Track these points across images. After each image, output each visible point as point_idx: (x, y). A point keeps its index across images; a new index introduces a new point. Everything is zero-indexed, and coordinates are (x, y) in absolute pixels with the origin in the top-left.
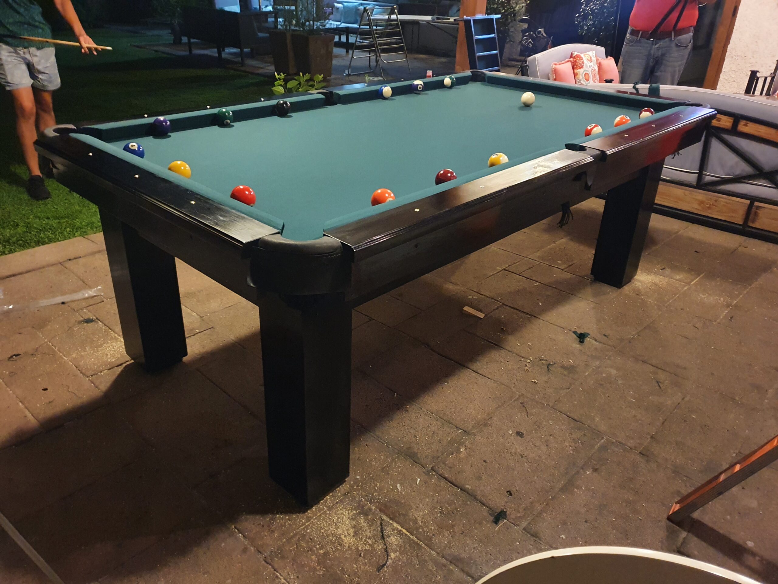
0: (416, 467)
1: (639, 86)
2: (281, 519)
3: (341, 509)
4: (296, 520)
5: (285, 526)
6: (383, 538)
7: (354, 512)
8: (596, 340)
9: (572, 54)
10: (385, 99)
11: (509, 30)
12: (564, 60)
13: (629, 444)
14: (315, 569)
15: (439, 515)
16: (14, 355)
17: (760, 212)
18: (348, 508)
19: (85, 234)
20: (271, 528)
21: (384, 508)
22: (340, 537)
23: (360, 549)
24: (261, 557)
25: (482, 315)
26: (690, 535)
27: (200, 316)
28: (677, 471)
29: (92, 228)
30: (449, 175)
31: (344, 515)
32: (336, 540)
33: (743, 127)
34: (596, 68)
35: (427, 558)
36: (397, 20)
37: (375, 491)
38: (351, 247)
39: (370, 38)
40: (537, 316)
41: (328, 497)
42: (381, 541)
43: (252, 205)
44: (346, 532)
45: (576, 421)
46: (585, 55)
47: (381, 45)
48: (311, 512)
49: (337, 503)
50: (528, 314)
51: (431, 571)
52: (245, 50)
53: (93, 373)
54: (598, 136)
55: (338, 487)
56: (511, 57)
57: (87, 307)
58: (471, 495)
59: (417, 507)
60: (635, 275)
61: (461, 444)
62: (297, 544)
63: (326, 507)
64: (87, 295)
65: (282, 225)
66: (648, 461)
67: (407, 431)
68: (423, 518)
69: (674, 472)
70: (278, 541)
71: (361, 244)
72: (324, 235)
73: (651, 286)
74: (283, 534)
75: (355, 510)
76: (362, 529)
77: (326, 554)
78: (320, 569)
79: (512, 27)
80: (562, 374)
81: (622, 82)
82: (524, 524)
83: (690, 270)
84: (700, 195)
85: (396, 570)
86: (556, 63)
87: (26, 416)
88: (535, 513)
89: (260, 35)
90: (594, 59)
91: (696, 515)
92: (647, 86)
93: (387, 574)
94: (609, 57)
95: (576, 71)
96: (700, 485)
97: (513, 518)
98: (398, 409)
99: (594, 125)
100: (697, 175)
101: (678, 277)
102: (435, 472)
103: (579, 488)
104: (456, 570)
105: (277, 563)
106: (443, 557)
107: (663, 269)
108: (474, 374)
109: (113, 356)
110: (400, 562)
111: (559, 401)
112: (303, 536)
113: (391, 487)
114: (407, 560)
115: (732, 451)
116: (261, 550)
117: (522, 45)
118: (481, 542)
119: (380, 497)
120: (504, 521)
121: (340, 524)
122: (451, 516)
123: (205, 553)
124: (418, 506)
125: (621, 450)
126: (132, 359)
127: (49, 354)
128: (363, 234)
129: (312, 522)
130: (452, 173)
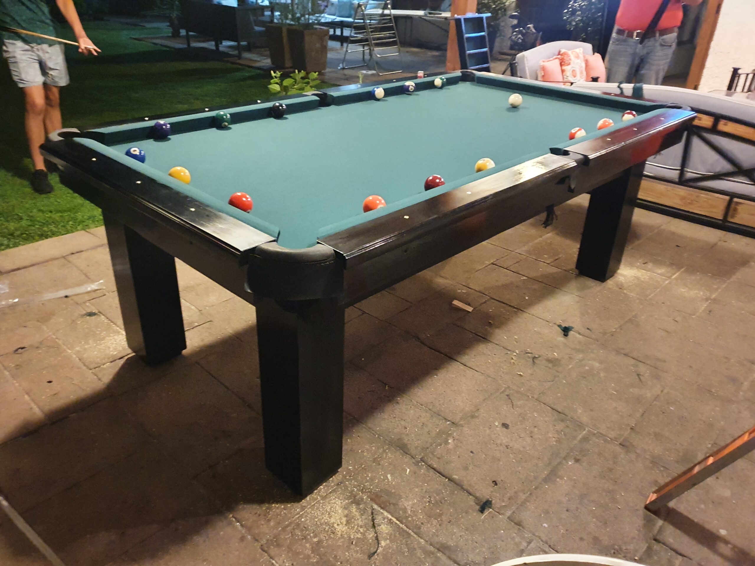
0: (406, 458)
1: (624, 86)
2: (277, 508)
3: (334, 499)
4: (291, 509)
5: (280, 515)
6: (374, 526)
7: (347, 501)
8: (579, 334)
9: (560, 52)
10: (378, 100)
11: (499, 24)
12: (552, 57)
13: (610, 436)
14: (308, 557)
15: (427, 504)
16: (19, 348)
17: (740, 208)
18: (341, 498)
19: (87, 227)
20: (267, 517)
21: (375, 498)
22: (333, 526)
23: (352, 537)
24: (257, 545)
25: (470, 309)
26: (666, 524)
27: (198, 309)
28: (655, 462)
29: (93, 221)
30: (438, 181)
31: (337, 504)
32: (329, 528)
33: (723, 126)
34: (584, 65)
35: (416, 546)
36: (389, 15)
37: (367, 481)
38: (343, 254)
39: (363, 33)
40: (523, 310)
41: (322, 487)
42: (372, 530)
43: (249, 211)
44: (338, 521)
45: (560, 413)
46: (572, 53)
47: (374, 39)
48: (305, 502)
49: (331, 493)
50: (514, 308)
51: (419, 558)
52: (242, 43)
53: (96, 366)
54: (583, 140)
55: (332, 477)
56: (502, 51)
57: (90, 300)
58: (458, 485)
59: (407, 497)
60: (618, 268)
61: (449, 435)
62: (292, 532)
63: (320, 496)
64: (89, 289)
65: (278, 232)
66: (627, 452)
67: (398, 422)
68: (412, 508)
69: (652, 462)
70: (274, 530)
71: (353, 252)
72: (318, 243)
73: (633, 280)
74: (279, 523)
75: (348, 499)
76: (354, 518)
77: (320, 542)
78: (314, 557)
79: (503, 21)
80: (546, 367)
81: (608, 80)
82: (509, 513)
83: (672, 264)
84: (682, 191)
85: (386, 558)
86: (544, 60)
87: (31, 408)
88: (519, 502)
89: (257, 28)
90: (581, 56)
91: (672, 504)
92: (631, 86)
93: (377, 562)
94: (596, 54)
95: (564, 68)
96: (676, 475)
97: (498, 508)
98: (390, 401)
99: (578, 128)
100: (678, 172)
101: (660, 271)
102: (424, 462)
103: (561, 478)
104: (444, 558)
105: (273, 550)
106: (431, 545)
107: (646, 263)
108: (462, 367)
109: (115, 349)
110: (390, 549)
111: (543, 393)
112: (298, 525)
113: (382, 478)
114: (397, 547)
115: (707, 442)
116: (257, 538)
117: (512, 40)
118: (467, 530)
119: (372, 487)
120: (489, 510)
121: (333, 514)
122: (439, 505)
123: (204, 541)
124: (407, 495)
125: (602, 441)
126: (134, 352)
127: (54, 347)
128: (354, 241)
129: (306, 511)
130: (440, 179)
